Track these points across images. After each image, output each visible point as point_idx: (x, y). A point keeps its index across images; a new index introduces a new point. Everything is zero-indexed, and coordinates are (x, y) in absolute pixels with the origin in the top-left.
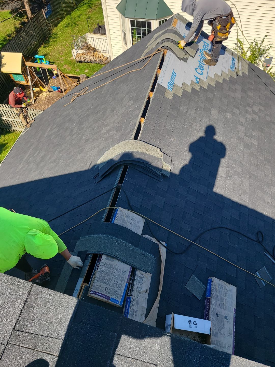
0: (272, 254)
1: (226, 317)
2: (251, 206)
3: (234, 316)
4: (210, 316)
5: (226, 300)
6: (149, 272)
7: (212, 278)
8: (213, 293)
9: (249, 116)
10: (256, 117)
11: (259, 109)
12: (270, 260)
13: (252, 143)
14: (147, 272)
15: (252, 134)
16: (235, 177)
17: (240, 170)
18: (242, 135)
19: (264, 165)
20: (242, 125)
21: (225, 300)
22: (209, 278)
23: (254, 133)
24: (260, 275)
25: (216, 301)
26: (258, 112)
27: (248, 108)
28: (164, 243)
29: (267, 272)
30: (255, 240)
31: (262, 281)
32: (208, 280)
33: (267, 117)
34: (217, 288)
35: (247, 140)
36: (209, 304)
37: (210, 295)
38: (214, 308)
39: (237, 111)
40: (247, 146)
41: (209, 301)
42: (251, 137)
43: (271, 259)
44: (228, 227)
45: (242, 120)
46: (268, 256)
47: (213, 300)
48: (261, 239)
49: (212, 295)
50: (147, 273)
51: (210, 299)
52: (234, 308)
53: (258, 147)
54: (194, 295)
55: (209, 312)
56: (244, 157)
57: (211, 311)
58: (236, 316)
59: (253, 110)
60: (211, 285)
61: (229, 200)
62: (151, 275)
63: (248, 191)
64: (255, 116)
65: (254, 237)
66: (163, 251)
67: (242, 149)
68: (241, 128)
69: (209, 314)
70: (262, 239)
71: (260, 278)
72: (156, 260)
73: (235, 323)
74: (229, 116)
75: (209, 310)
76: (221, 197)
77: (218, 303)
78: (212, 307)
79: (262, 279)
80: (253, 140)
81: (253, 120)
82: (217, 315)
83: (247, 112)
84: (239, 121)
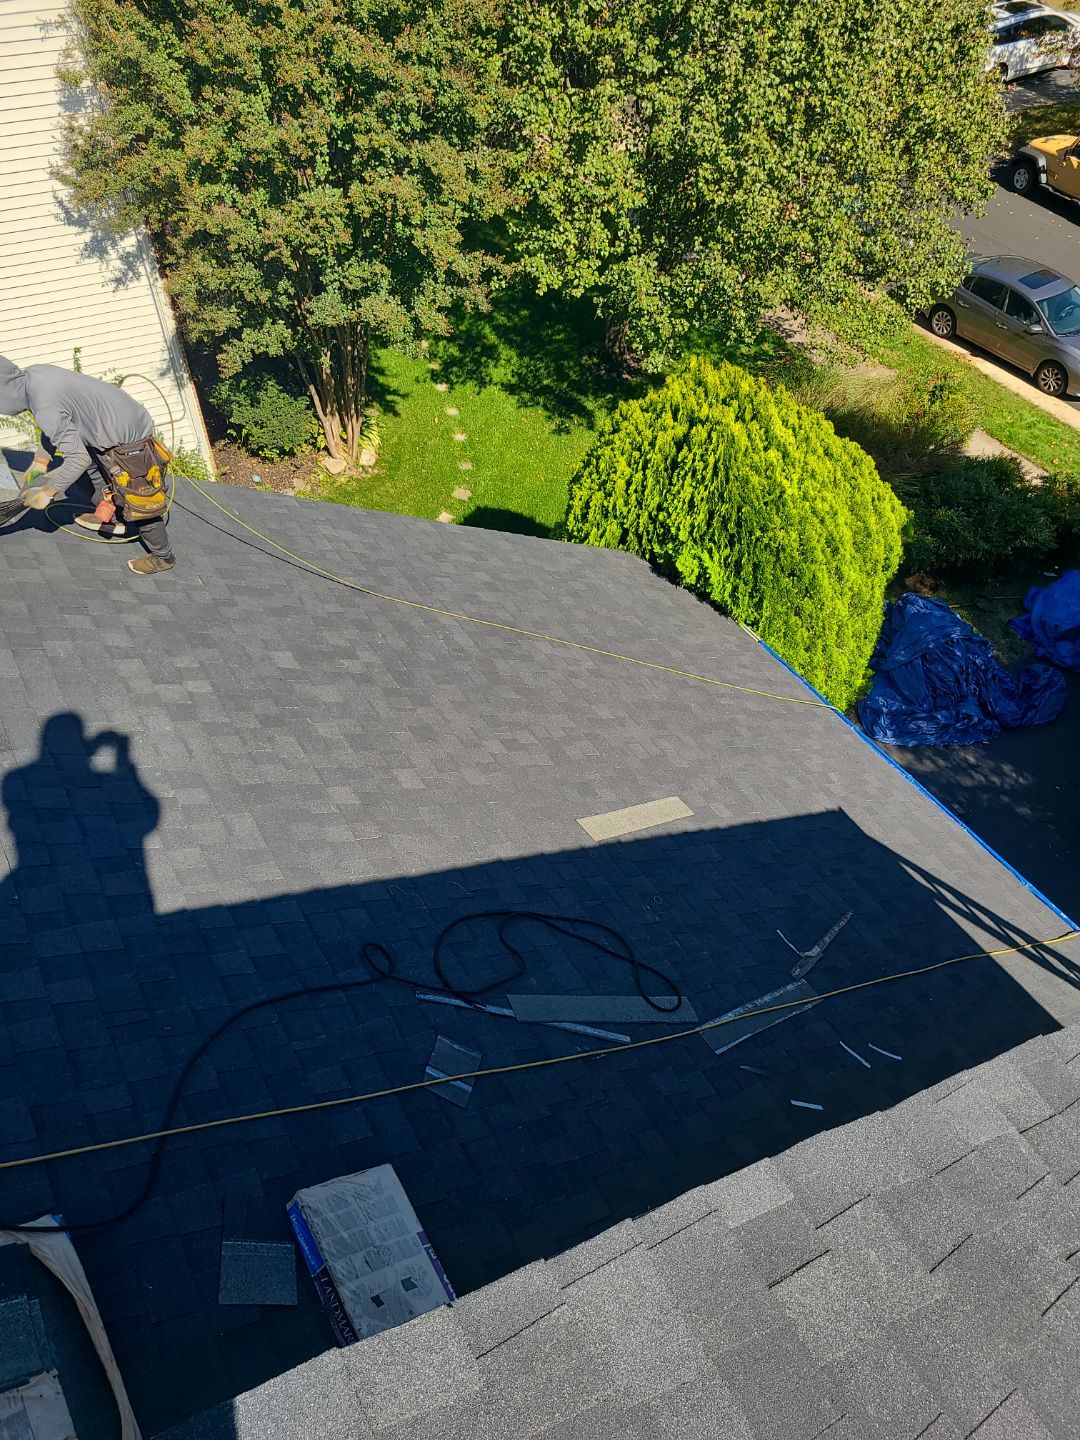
0: (440, 986)
1: (408, 1284)
2: (298, 886)
3: (430, 1258)
4: (356, 1323)
5: (376, 1230)
6: (39, 1372)
7: (296, 1198)
8: (324, 1245)
9: (134, 619)
10: (162, 611)
11: (155, 581)
12: (446, 1004)
13: (190, 694)
14: (32, 1374)
15: (177, 669)
16: (194, 827)
17: (200, 796)
18: (144, 686)
19: (270, 739)
20: (127, 655)
21: (374, 1234)
22: (289, 1206)
23: (182, 662)
24: (443, 1072)
25: (350, 1259)
26: (157, 592)
27: (115, 595)
28: (47, 1221)
29: (455, 1046)
30: (368, 977)
31: (458, 1083)
32: (287, 1214)
33: (195, 595)
34: (331, 1216)
35: (171, 693)
36: (335, 1290)
37: (320, 1260)
38: (354, 1289)
39: (80, 621)
40: (183, 712)
41: (328, 1279)
42: (179, 676)
43: (447, 1000)
44: (264, 997)
45: (117, 639)
46: (427, 997)
47: (338, 1268)
48: (384, 966)
49: (326, 1254)
50: (33, 1380)
51: (326, 1272)
52: (418, 1234)
53: (219, 696)
54: (268, 1303)
55: (346, 1316)
56: (190, 752)
57: (349, 1308)
58: (436, 1253)
59: (136, 595)
60: (304, 1224)
61: (216, 910)
62: (55, 1372)
63: (263, 845)
64: (151, 609)
65: (360, 974)
66: (58, 1253)
67: (167, 728)
68: (129, 667)
69: (349, 1324)
70: (387, 962)
71: (444, 1080)
72: (40, 1304)
73: (445, 1276)
74: (60, 648)
75: (343, 1311)
76: (182, 915)
77: (358, 1260)
78: (345, 1292)
79: (451, 1078)
80: (191, 685)
81: (156, 624)
82: (377, 1300)
83: (119, 607)
84: (108, 649)
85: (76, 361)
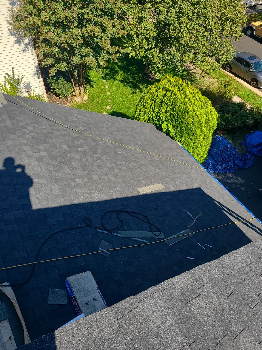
0: (102, 228)
1: (94, 300)
2: (68, 203)
3: (100, 294)
4: (81, 309)
5: (87, 287)
6: (4, 320)
7: (67, 279)
8: (74, 290)
9: (27, 136)
10: (35, 134)
11: (33, 127)
12: (104, 233)
13: (42, 155)
14: (2, 321)
15: (39, 149)
16: (43, 188)
17: (44, 181)
18: (30, 153)
19: (61, 167)
20: (26, 145)
21: (86, 288)
22: (65, 281)
23: (40, 147)
24: (103, 249)
25: (80, 294)
26: (34, 130)
27: (23, 130)
28: (6, 284)
29: (106, 243)
30: (85, 226)
31: (106, 252)
32: (65, 283)
33: (43, 131)
34: (76, 283)
35: (37, 155)
36: (76, 301)
37: (73, 294)
38: (81, 301)
39: (14, 136)
40: (40, 159)
41: (75, 298)
42: (39, 151)
43: (104, 232)
44: (59, 230)
45: (24, 141)
46: (100, 231)
47: (77, 296)
48: (89, 224)
49: (74, 292)
50: (2, 322)
51: (74, 297)
52: (97, 288)
53: (49, 156)
54: (60, 304)
55: (79, 307)
56: (42, 170)
57: (80, 305)
58: (101, 293)
59: (28, 130)
60: (69, 285)
61: (48, 209)
62: (8, 320)
63: (60, 193)
64: (32, 134)
65: (83, 225)
66: (9, 291)
67: (36, 164)
68: (27, 148)
69: (80, 309)
70: (90, 222)
71: (103, 251)
72: (4, 304)
73: (103, 298)
74: (9, 143)
75: (78, 306)
76: (39, 210)
77: (82, 294)
78: (79, 302)
79: (105, 250)
80: (42, 153)
81: (33, 137)
82: (87, 304)
83: (24, 134)
84: (21, 143)
85: (13, 71)
